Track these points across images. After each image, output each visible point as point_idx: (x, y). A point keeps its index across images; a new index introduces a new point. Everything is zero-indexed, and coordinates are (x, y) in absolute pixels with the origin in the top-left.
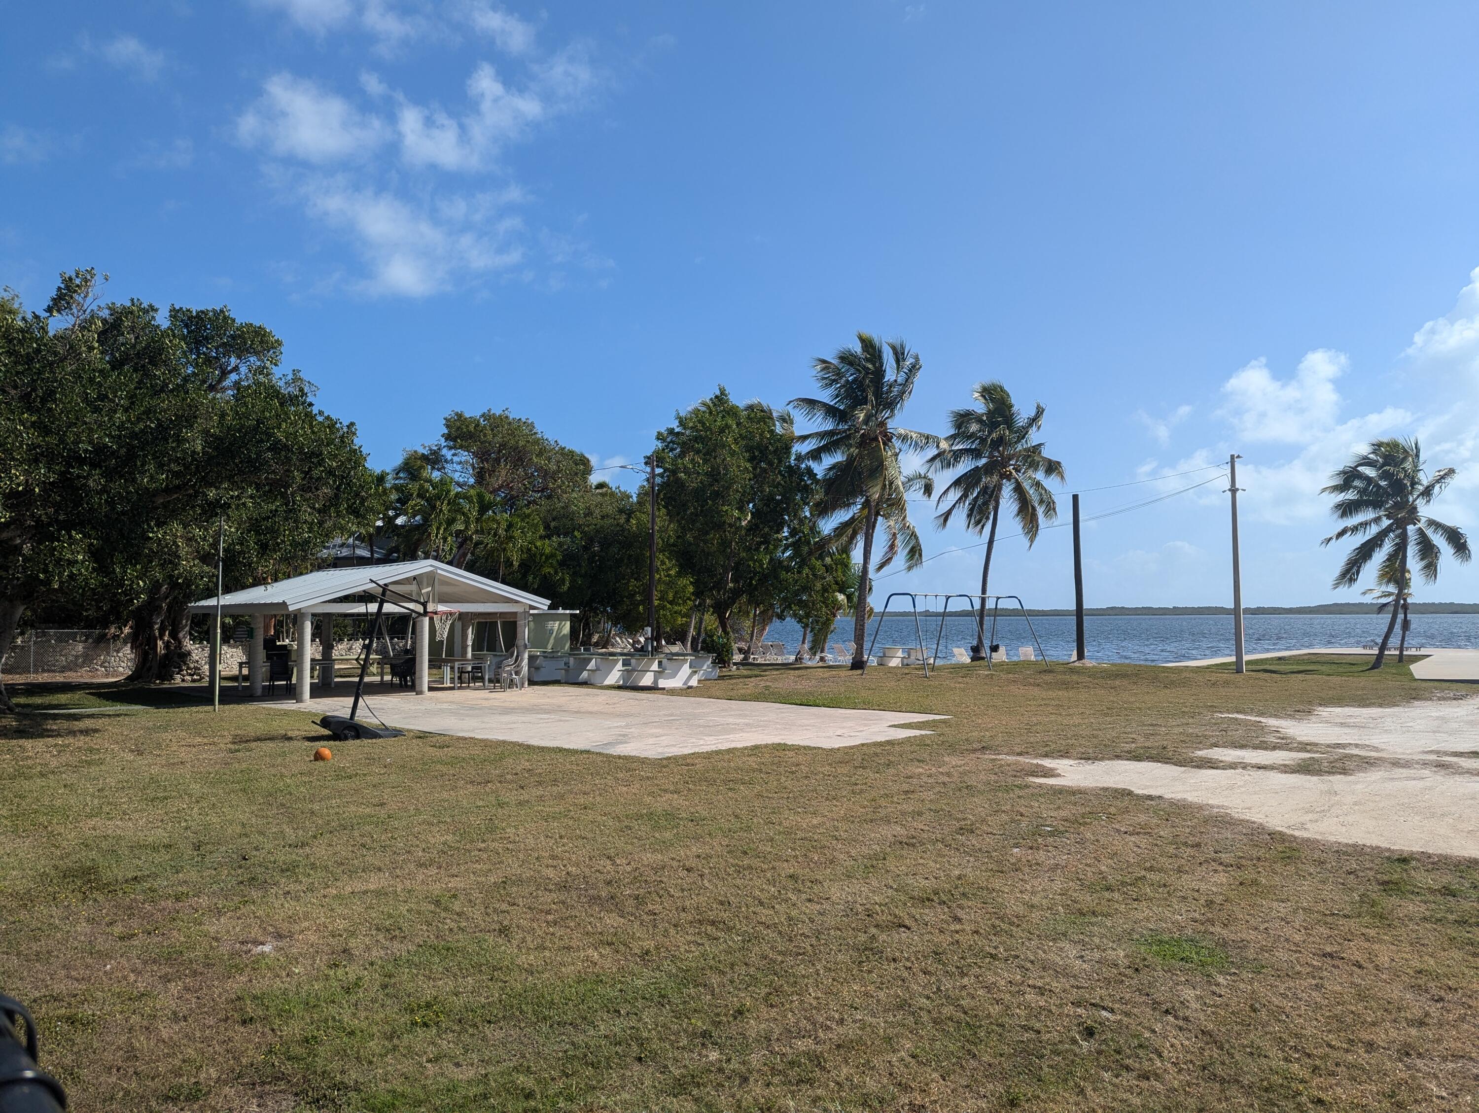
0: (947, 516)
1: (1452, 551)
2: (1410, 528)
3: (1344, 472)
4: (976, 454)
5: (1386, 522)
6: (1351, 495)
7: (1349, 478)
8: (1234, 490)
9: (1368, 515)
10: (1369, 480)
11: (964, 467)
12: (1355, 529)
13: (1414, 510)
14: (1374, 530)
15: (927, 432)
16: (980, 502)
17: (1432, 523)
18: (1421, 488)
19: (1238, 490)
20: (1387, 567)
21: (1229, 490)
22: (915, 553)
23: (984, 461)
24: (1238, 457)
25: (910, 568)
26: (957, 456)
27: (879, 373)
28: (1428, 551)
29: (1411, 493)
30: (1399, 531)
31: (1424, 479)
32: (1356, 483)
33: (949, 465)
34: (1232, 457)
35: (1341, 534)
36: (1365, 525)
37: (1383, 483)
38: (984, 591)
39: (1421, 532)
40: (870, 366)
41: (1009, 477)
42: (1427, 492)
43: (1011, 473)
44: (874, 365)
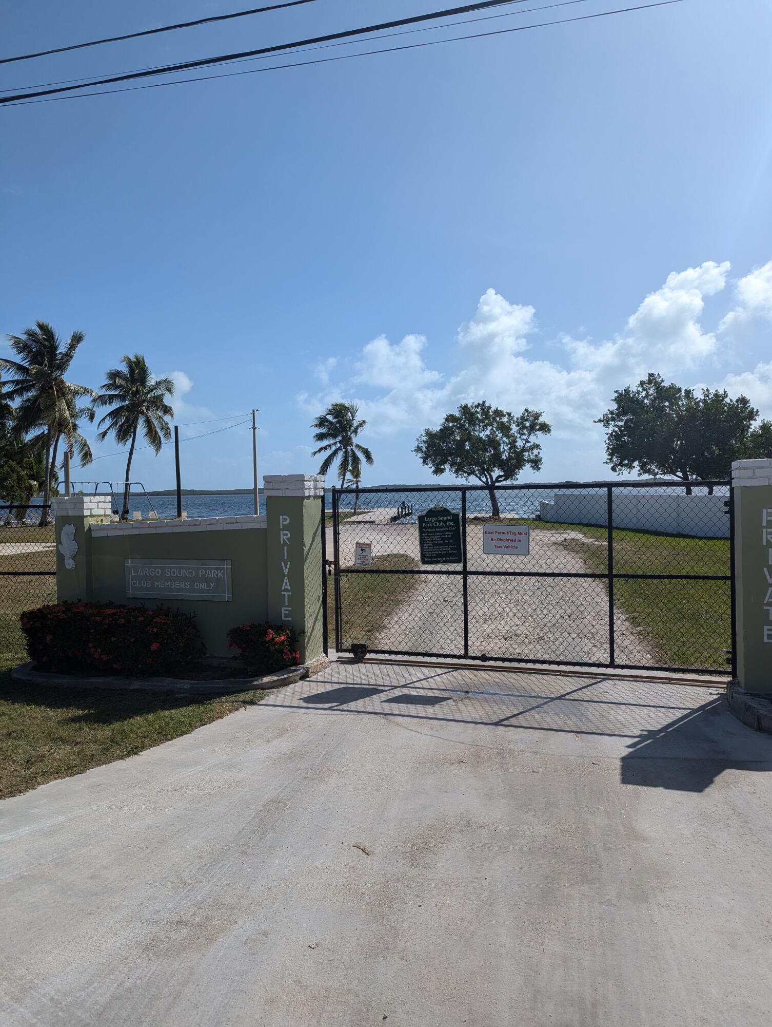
0: (104, 434)
1: (365, 460)
2: (349, 448)
3: (321, 418)
4: (123, 398)
5: (339, 445)
6: (323, 431)
7: (322, 422)
8: (254, 429)
9: (331, 441)
10: (331, 423)
11: (115, 405)
12: (325, 448)
13: (350, 439)
14: (334, 448)
15: (85, 386)
16: (125, 427)
17: (357, 446)
18: (353, 428)
19: (256, 428)
20: (341, 468)
21: (252, 428)
22: (87, 456)
23: (127, 402)
24: (257, 411)
25: (84, 465)
26: (111, 398)
27: (53, 348)
28: (356, 460)
29: (349, 431)
30: (344, 450)
31: (355, 424)
32: (326, 424)
33: (106, 403)
34: (254, 411)
35: (320, 450)
36: (329, 446)
37: (338, 425)
38: (127, 479)
39: (352, 450)
40: (47, 343)
41: (143, 413)
42: (355, 431)
43: (143, 411)
44: (50, 343)
